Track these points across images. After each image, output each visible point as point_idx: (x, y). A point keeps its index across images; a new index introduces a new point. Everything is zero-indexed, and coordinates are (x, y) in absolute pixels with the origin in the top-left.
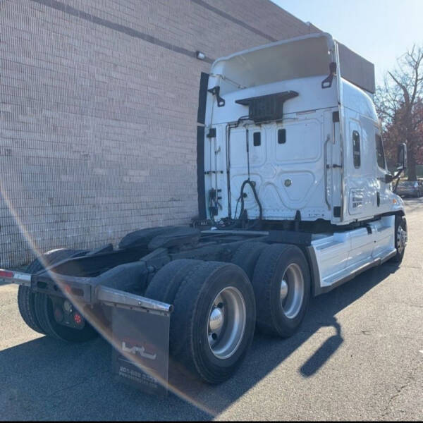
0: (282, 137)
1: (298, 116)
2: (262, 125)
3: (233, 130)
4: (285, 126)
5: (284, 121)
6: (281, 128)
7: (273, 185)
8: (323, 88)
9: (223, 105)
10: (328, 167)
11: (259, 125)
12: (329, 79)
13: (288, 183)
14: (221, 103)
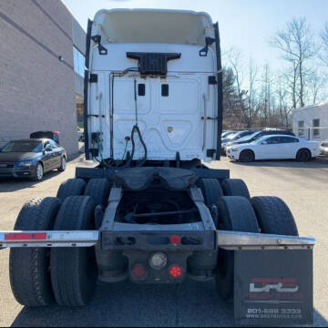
0: (165, 90)
1: (180, 75)
2: (147, 78)
3: (116, 79)
4: (168, 81)
5: (167, 78)
7: (157, 130)
8: (200, 55)
9: (106, 54)
10: (202, 118)
11: (144, 78)
12: (205, 50)
13: (170, 130)
14: (103, 52)
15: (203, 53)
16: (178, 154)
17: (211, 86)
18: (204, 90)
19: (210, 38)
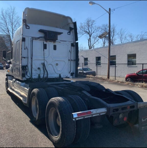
0: (55, 48)
1: (61, 42)
2: (48, 42)
3: (34, 41)
4: (56, 44)
5: (56, 42)
6: (55, 44)
7: (52, 65)
8: (68, 34)
9: (29, 28)
10: (69, 60)
11: (46, 41)
12: (70, 32)
13: (57, 64)
14: (28, 27)
15: (69, 33)
16: (60, 75)
17: (72, 47)
18: (70, 49)
19: (71, 28)
